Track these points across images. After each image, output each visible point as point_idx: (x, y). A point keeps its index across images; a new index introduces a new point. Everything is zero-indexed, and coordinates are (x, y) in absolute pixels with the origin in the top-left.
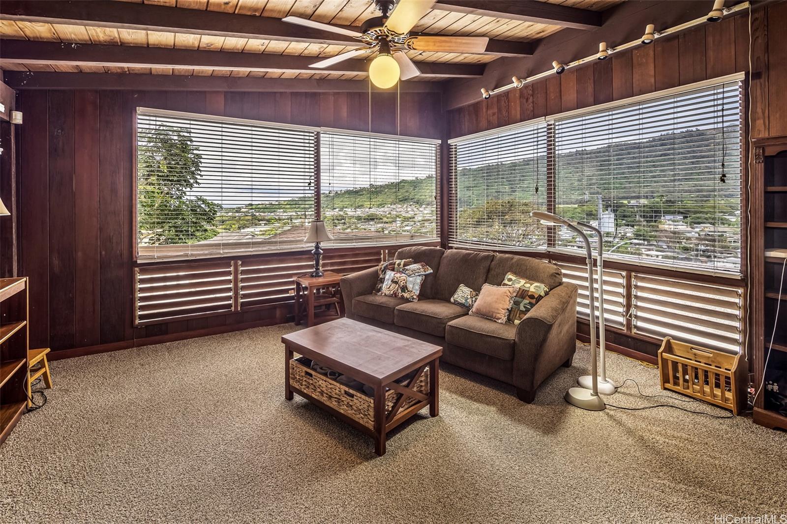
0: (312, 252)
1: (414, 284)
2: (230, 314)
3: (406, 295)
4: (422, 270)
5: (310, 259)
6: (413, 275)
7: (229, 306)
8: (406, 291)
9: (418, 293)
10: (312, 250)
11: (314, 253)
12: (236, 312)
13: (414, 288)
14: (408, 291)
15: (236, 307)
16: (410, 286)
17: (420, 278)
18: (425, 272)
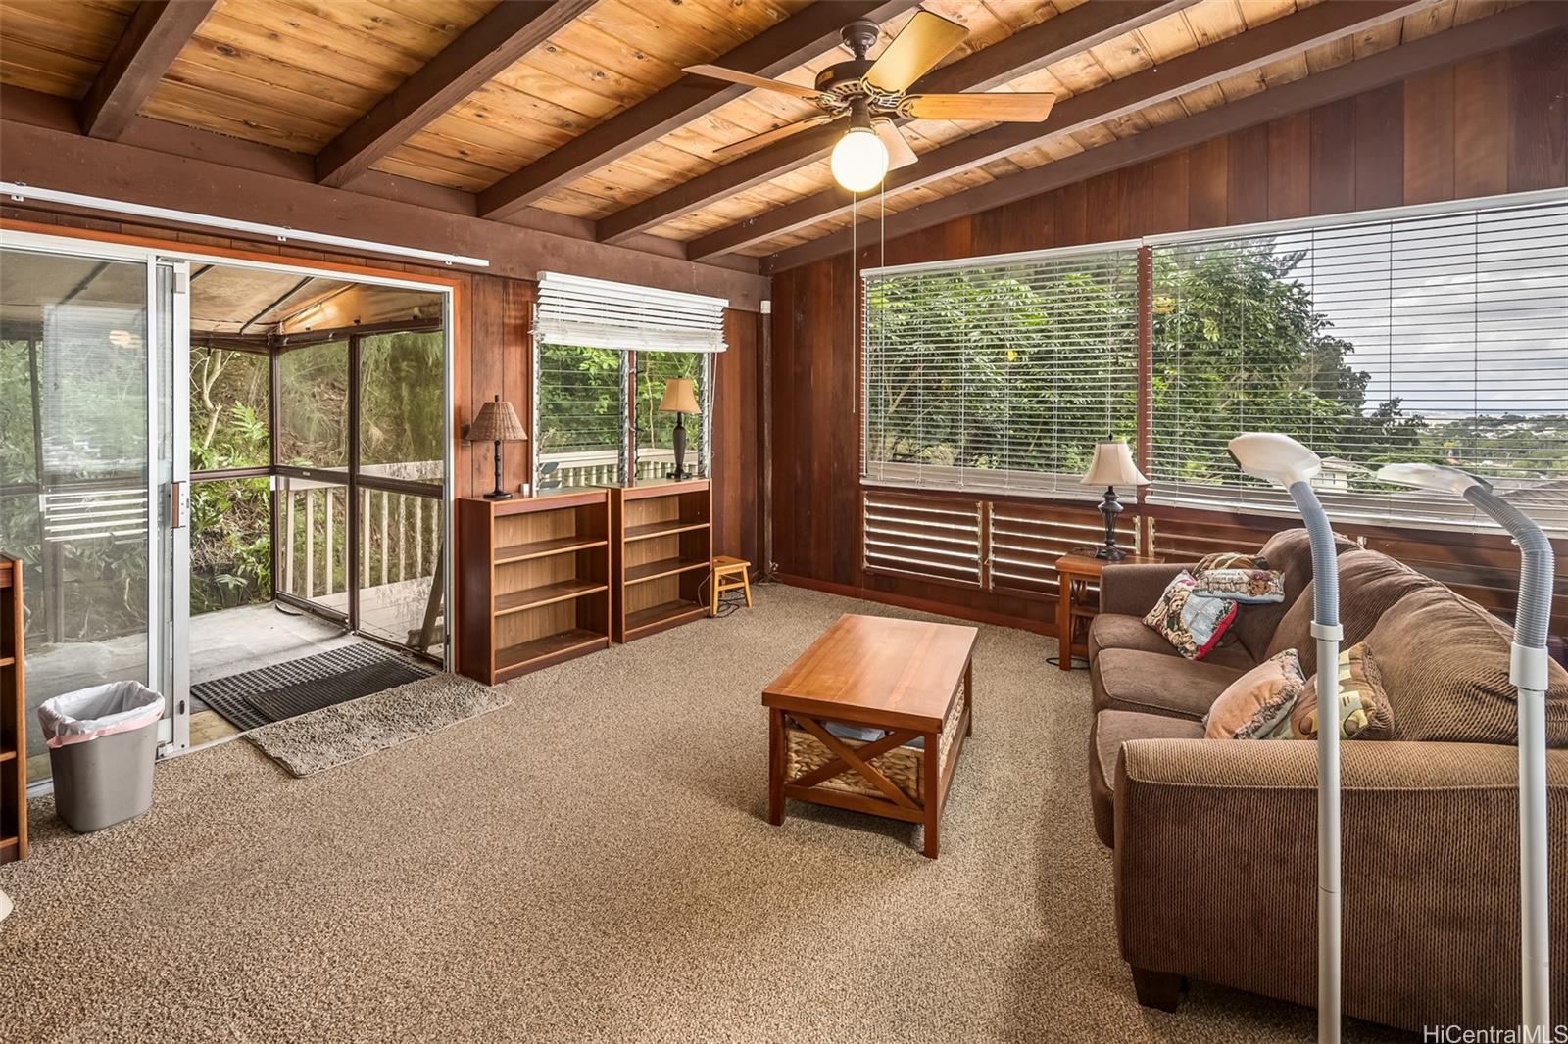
0: (1099, 506)
1: (1197, 615)
2: (975, 590)
3: (1172, 636)
4: (1244, 588)
5: (1096, 520)
6: (1206, 593)
7: (974, 577)
8: (1176, 626)
9: (1204, 639)
10: (1100, 503)
11: (1102, 509)
12: (985, 591)
13: (1194, 625)
14: (1179, 629)
15: (986, 581)
16: (1186, 617)
17: (1220, 605)
18: (1252, 594)
